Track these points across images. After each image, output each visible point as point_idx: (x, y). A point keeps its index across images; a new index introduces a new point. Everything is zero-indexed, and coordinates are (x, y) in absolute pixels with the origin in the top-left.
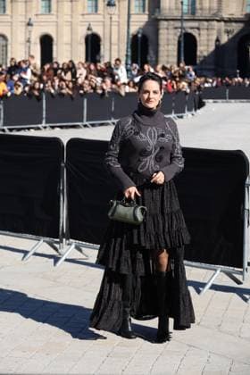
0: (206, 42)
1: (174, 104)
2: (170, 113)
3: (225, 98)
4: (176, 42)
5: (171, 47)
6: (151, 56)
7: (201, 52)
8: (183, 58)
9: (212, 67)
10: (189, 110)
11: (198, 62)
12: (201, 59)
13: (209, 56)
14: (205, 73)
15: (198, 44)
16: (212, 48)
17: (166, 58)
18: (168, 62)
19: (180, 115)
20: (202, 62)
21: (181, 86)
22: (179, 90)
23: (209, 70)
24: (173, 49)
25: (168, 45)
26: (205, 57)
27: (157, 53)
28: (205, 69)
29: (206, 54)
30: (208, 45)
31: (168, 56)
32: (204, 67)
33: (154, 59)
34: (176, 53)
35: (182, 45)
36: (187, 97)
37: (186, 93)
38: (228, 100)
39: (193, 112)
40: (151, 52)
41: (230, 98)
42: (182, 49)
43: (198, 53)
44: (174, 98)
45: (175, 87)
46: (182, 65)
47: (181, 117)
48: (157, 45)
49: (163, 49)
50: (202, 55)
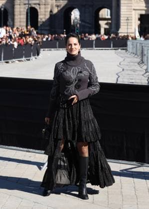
0: (44, 12)
1: (24, 52)
2: (22, 57)
3: (56, 48)
4: (25, 13)
5: (22, 16)
6: (10, 22)
7: (41, 19)
8: (29, 23)
9: (48, 28)
10: (34, 55)
11: (39, 25)
12: (41, 23)
13: (46, 21)
14: (43, 32)
15: (39, 14)
16: (48, 16)
17: (19, 23)
18: (20, 26)
19: (28, 58)
20: (41, 25)
21: (28, 41)
22: (27, 43)
23: (46, 30)
24: (24, 17)
25: (20, 15)
26: (43, 22)
27: (13, 20)
28: (44, 30)
29: (44, 20)
30: (45, 15)
31: (20, 22)
32: (43, 28)
33: (11, 24)
34: (25, 20)
35: (29, 14)
36: (32, 47)
37: (31, 45)
38: (58, 49)
39: (36, 57)
40: (10, 20)
41: (59, 48)
42: (29, 17)
43: (39, 20)
44: (24, 48)
45: (25, 41)
46: (29, 27)
47: (29, 60)
48: (13, 15)
49: (17, 17)
50: (41, 21)
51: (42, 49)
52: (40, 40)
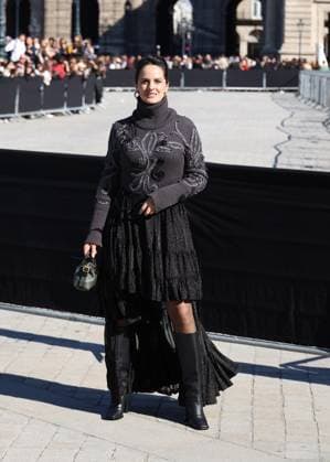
0: (111, 5)
1: (66, 94)
2: (61, 106)
4: (70, 6)
5: (62, 13)
6: (34, 26)
7: (106, 20)
8: (78, 29)
9: (120, 41)
10: (88, 102)
11: (101, 34)
12: (105, 30)
13: (116, 26)
14: (110, 49)
15: (101, 8)
16: (120, 14)
17: (54, 30)
18: (58, 35)
19: (75, 109)
20: (105, 34)
21: (76, 68)
22: (73, 74)
23: (116, 45)
24: (66, 15)
25: (58, 10)
26: (109, 27)
27: (42, 21)
28: (111, 44)
29: (111, 22)
30: (114, 11)
31: (58, 26)
32: (108, 41)
33: (38, 30)
34: (69, 22)
35: (78, 10)
36: (85, 84)
37: (82, 78)
39: (93, 105)
40: (34, 21)
42: (78, 16)
43: (101, 22)
44: (66, 85)
45: (68, 69)
46: (77, 39)
47: (77, 112)
48: (42, 10)
49: (50, 15)
50: (106, 25)
51: (107, 89)
52: (103, 68)
